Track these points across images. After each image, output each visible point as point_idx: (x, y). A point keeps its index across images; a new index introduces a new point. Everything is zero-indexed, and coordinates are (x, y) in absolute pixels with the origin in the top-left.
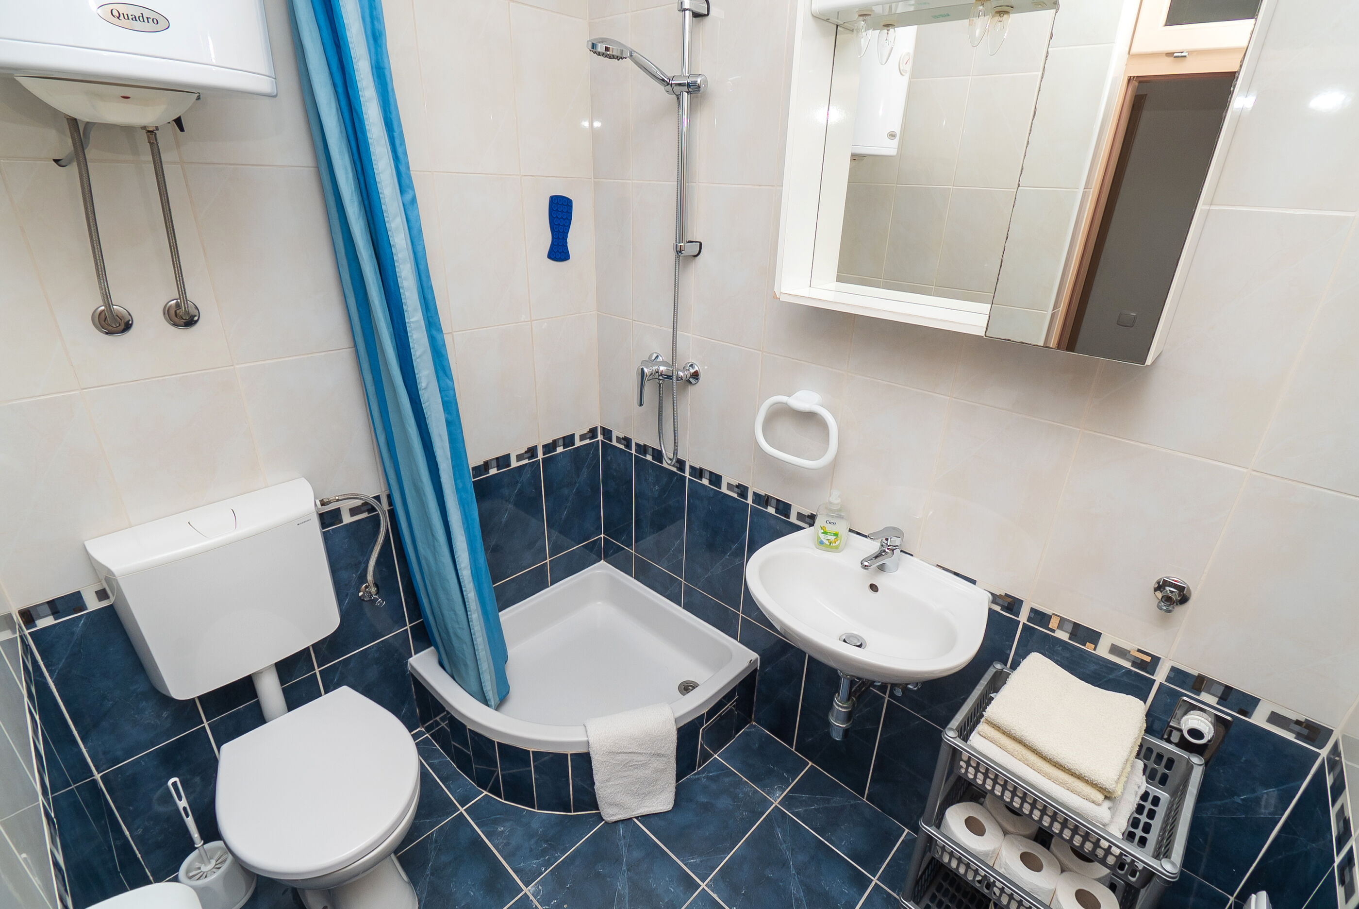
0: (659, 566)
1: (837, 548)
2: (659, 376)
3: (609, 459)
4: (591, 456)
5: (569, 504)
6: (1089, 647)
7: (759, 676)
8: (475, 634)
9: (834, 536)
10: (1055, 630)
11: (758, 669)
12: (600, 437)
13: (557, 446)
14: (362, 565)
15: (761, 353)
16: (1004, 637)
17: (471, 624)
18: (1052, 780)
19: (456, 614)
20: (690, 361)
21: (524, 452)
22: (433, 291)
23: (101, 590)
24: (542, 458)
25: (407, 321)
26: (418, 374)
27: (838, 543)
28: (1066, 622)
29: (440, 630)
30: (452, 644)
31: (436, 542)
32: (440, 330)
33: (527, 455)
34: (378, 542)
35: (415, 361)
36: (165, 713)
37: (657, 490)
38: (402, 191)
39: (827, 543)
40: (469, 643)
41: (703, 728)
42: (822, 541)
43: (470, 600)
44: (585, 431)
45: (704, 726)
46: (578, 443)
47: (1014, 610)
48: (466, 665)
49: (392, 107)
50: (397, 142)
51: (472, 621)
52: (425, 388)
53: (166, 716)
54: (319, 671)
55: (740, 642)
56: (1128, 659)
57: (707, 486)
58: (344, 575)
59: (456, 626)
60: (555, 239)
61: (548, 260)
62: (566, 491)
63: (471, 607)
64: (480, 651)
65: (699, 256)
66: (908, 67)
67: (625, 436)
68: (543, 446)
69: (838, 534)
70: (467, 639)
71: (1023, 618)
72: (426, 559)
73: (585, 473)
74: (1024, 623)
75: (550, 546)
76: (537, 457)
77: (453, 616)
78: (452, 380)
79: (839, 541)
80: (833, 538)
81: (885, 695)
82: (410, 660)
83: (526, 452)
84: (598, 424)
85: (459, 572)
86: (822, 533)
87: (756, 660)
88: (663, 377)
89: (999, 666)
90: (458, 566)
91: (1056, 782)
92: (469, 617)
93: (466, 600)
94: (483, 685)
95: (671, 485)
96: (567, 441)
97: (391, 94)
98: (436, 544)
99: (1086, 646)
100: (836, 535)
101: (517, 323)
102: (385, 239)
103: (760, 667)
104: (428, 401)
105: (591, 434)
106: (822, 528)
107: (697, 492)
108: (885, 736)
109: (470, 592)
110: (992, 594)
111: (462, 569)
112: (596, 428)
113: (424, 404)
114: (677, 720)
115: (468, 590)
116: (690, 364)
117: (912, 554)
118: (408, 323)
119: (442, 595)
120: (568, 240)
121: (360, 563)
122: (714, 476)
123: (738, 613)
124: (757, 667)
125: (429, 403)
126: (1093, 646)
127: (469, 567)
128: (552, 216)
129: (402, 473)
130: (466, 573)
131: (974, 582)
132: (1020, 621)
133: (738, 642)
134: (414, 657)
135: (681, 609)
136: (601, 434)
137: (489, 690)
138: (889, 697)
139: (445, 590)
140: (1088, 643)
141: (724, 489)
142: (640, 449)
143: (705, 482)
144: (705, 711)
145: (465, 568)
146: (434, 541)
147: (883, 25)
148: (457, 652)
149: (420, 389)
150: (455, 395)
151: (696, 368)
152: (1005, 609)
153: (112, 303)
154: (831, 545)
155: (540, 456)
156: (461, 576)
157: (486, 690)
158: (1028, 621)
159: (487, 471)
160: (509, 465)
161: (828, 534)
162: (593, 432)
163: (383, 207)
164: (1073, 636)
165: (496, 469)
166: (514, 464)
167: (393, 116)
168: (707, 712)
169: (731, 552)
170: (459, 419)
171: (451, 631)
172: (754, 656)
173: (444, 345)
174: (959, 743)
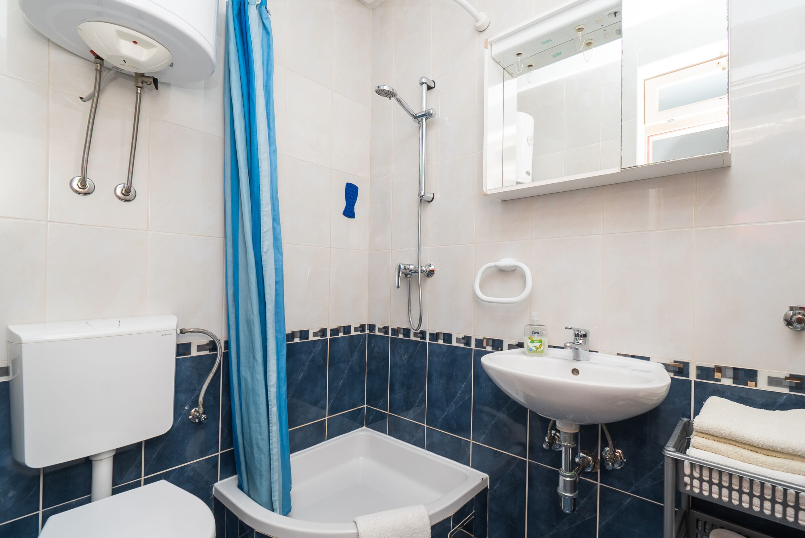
0: (408, 418)
1: (542, 352)
2: (409, 271)
3: (373, 346)
4: (361, 344)
5: (344, 376)
6: (751, 385)
7: (489, 495)
8: (272, 444)
9: (539, 343)
10: (720, 379)
11: (488, 488)
12: (367, 332)
13: (340, 331)
14: (197, 392)
15: (474, 245)
16: (682, 398)
17: (270, 434)
18: (770, 467)
19: (260, 426)
20: (428, 263)
21: (318, 331)
22: (278, 201)
23: (6, 367)
24: (329, 338)
25: (261, 209)
26: (262, 242)
27: (542, 348)
28: (727, 370)
29: (245, 443)
30: (253, 455)
31: (255, 362)
32: (279, 224)
33: (319, 334)
34: (213, 371)
35: (262, 234)
36: (12, 492)
37: (406, 359)
38: (270, 145)
39: (534, 349)
40: (267, 454)
41: (450, 532)
42: (531, 348)
43: (273, 414)
44: (358, 325)
45: (451, 531)
46: (353, 333)
47: (684, 373)
48: (261, 475)
49: (271, 104)
50: (271, 121)
51: (272, 432)
52: (266, 253)
53: (11, 495)
54: (144, 479)
55: (473, 467)
56: (784, 385)
57: (442, 344)
58: (183, 397)
59: (259, 437)
60: (348, 205)
61: (343, 215)
62: (342, 365)
63: (273, 419)
64: (274, 461)
65: (432, 202)
66: (532, 142)
67: (384, 326)
68: (331, 329)
69: (542, 341)
70: (265, 449)
71: (693, 377)
72: (246, 380)
73: (356, 356)
74: (694, 381)
75: (329, 406)
76: (326, 337)
77: (258, 428)
78: (282, 255)
79: (543, 346)
80: (538, 345)
81: (597, 481)
82: (216, 485)
83: (319, 331)
84: (366, 322)
85: (268, 388)
86: (530, 342)
87: (487, 479)
88: (412, 272)
89: (685, 419)
90: (268, 383)
91: (774, 468)
92: (270, 428)
93: (270, 413)
94: (272, 494)
95: (416, 351)
96: (346, 330)
97: (271, 97)
98: (255, 363)
99: (749, 385)
100: (540, 341)
101: (322, 247)
102: (256, 164)
103: (489, 486)
104: (266, 261)
105: (361, 328)
106: (530, 339)
107: (435, 351)
108: (603, 524)
109: (274, 407)
110: (664, 364)
111: (271, 386)
112: (365, 325)
113: (263, 261)
114: (431, 517)
115: (272, 404)
116: (429, 264)
117: (597, 351)
118: (262, 211)
119: (252, 409)
120: (355, 207)
121: (196, 390)
122: (446, 336)
123: (469, 440)
124: (487, 486)
125: (266, 262)
126: (754, 383)
127: (276, 386)
128: (347, 192)
129: (240, 313)
130: (273, 390)
131: (647, 359)
132: (691, 380)
133: (471, 467)
134: (219, 482)
135: (424, 451)
136: (368, 329)
137: (277, 500)
138: (600, 482)
139: (255, 404)
140: (749, 382)
141: (454, 343)
142: (395, 332)
143: (441, 342)
144: (451, 514)
145: (273, 386)
146: (254, 362)
147: (527, 66)
148: (256, 463)
149: (263, 252)
150: (282, 265)
151: (432, 267)
152: (677, 374)
153: (86, 176)
154: (538, 350)
155: (328, 336)
156: (269, 392)
157: (274, 500)
158: (697, 378)
159: (293, 339)
160: (308, 338)
161: (535, 342)
162: (362, 328)
163: (258, 146)
164: (736, 380)
165: (299, 339)
166: (311, 338)
167: (271, 108)
168: (453, 515)
169: (461, 390)
170: (283, 281)
171: (254, 442)
172: (486, 476)
173: (280, 234)
174: (678, 455)
